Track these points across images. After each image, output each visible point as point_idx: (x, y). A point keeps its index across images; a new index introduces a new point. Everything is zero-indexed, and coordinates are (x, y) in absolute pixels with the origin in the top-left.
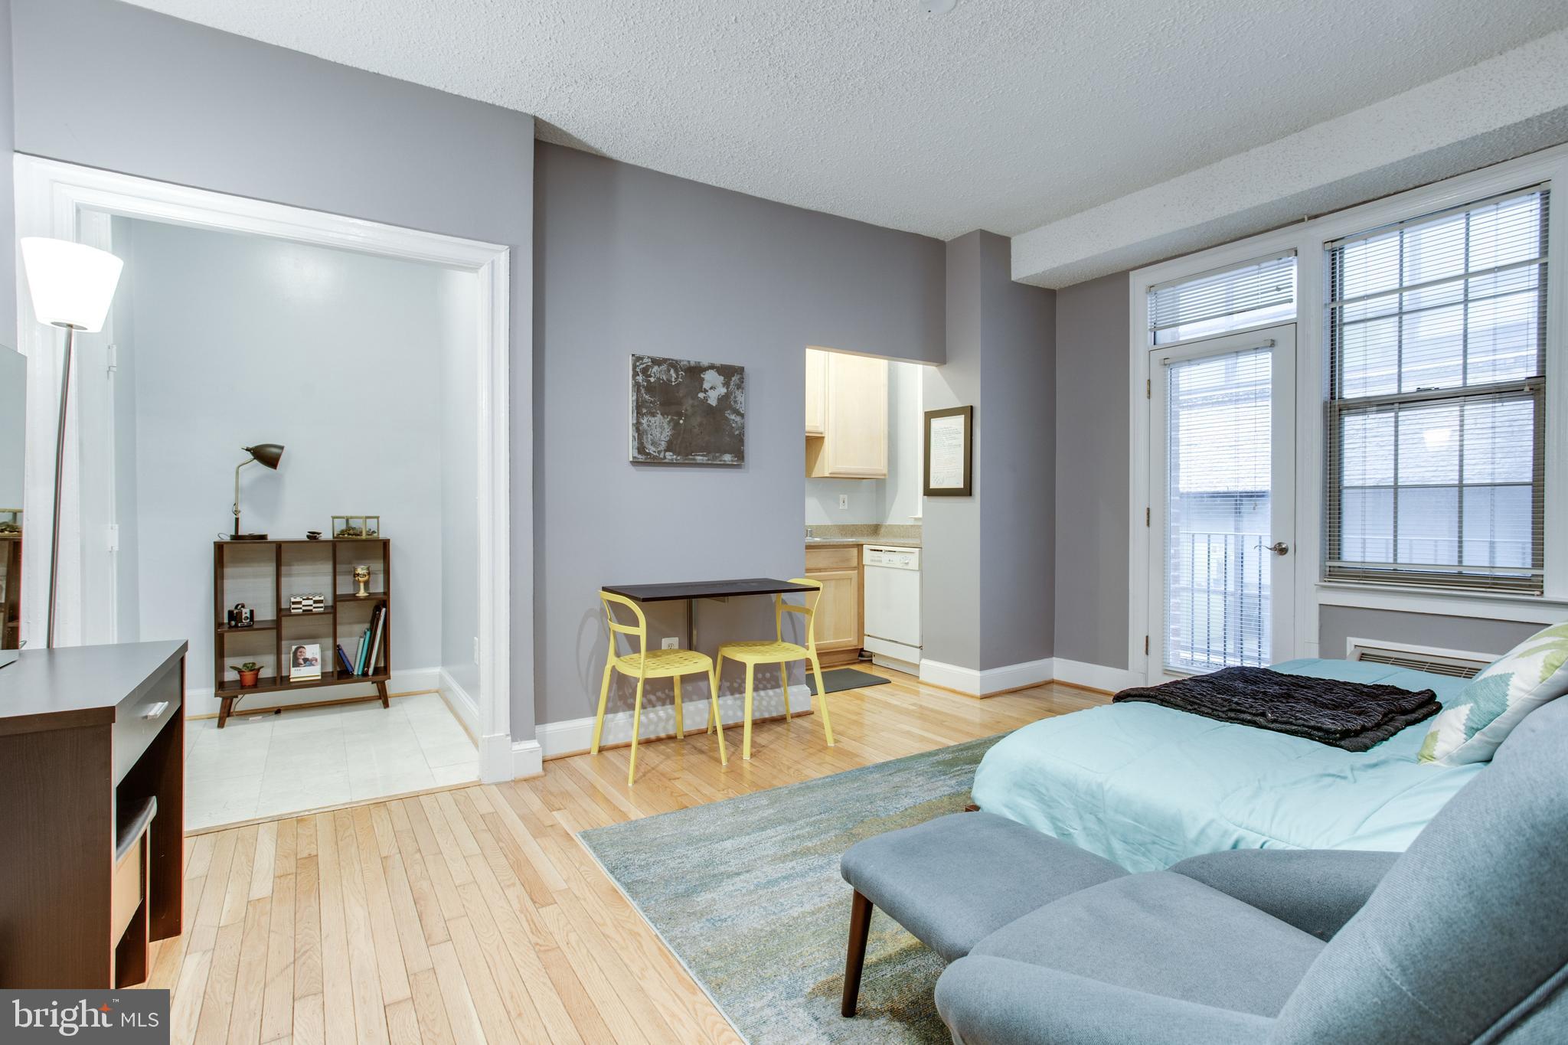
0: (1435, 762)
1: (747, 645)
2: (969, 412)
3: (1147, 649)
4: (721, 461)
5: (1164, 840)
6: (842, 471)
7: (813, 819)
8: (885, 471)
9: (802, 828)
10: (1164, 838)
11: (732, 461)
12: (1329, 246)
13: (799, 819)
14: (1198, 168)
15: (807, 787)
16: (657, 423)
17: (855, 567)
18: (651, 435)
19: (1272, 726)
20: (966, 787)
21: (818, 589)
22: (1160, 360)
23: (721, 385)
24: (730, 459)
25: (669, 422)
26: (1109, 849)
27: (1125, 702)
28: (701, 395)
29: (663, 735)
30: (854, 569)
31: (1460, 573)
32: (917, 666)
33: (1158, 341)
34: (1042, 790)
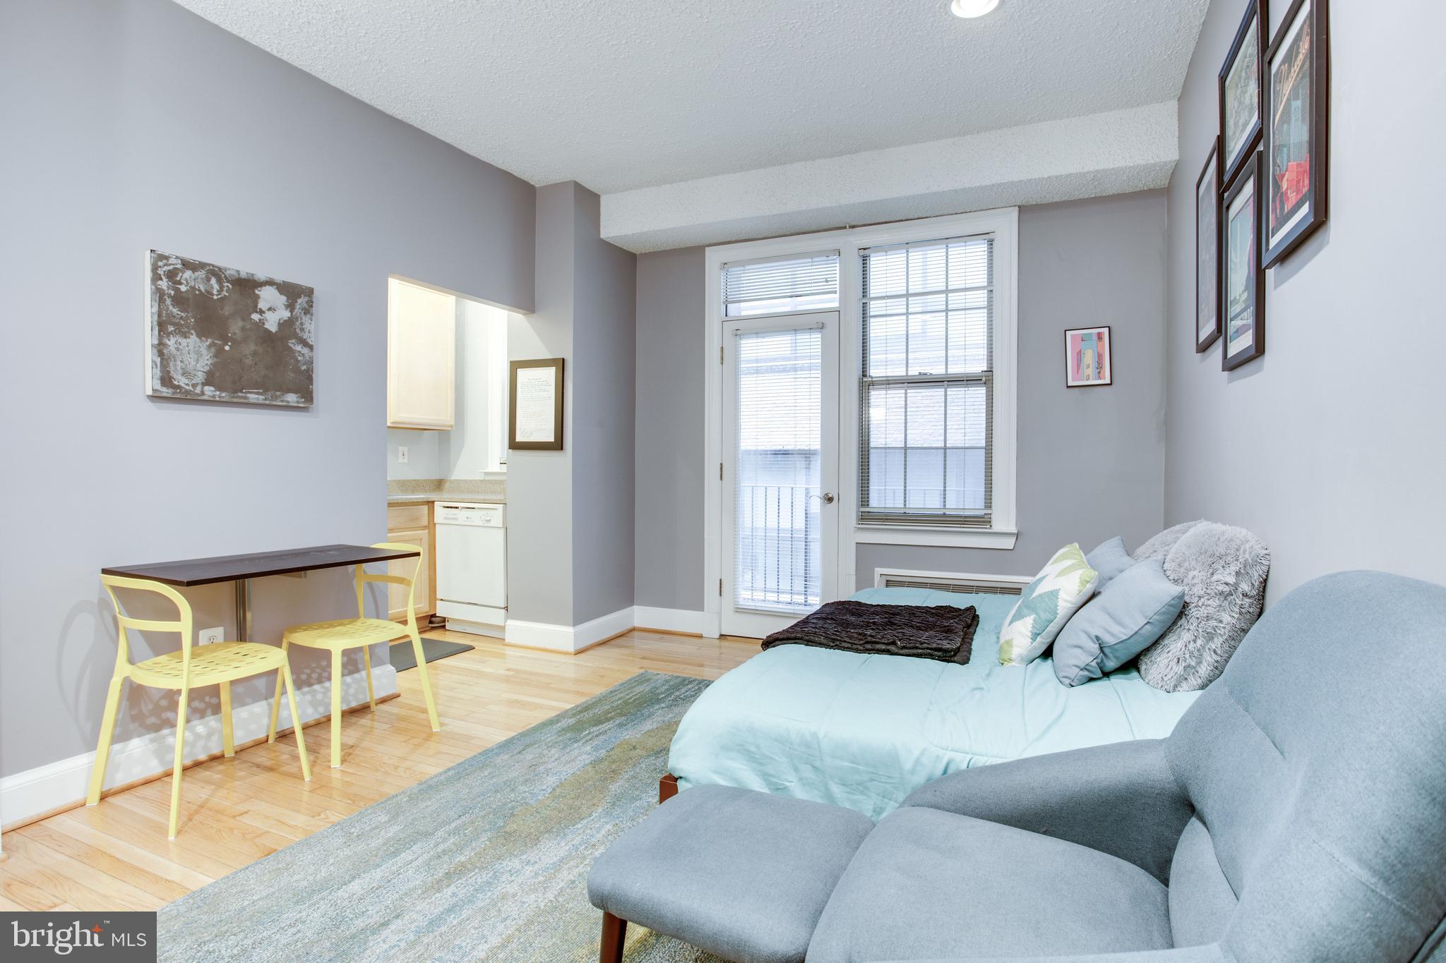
0: (1013, 664)
1: (321, 627)
2: (561, 365)
3: (721, 591)
4: (282, 401)
5: (882, 775)
6: (407, 420)
7: (453, 825)
8: (452, 423)
9: (445, 840)
10: (881, 773)
11: (298, 402)
12: (862, 252)
13: (436, 829)
14: (775, 165)
15: (429, 788)
16: (191, 347)
17: (425, 527)
18: (181, 362)
19: (902, 652)
20: (604, 751)
21: (418, 554)
22: (733, 330)
23: (283, 307)
24: (295, 399)
25: (210, 347)
26: (829, 795)
27: (774, 647)
28: (255, 317)
29: (202, 757)
30: (425, 528)
31: (944, 514)
32: (503, 628)
33: (728, 314)
34: (753, 749)
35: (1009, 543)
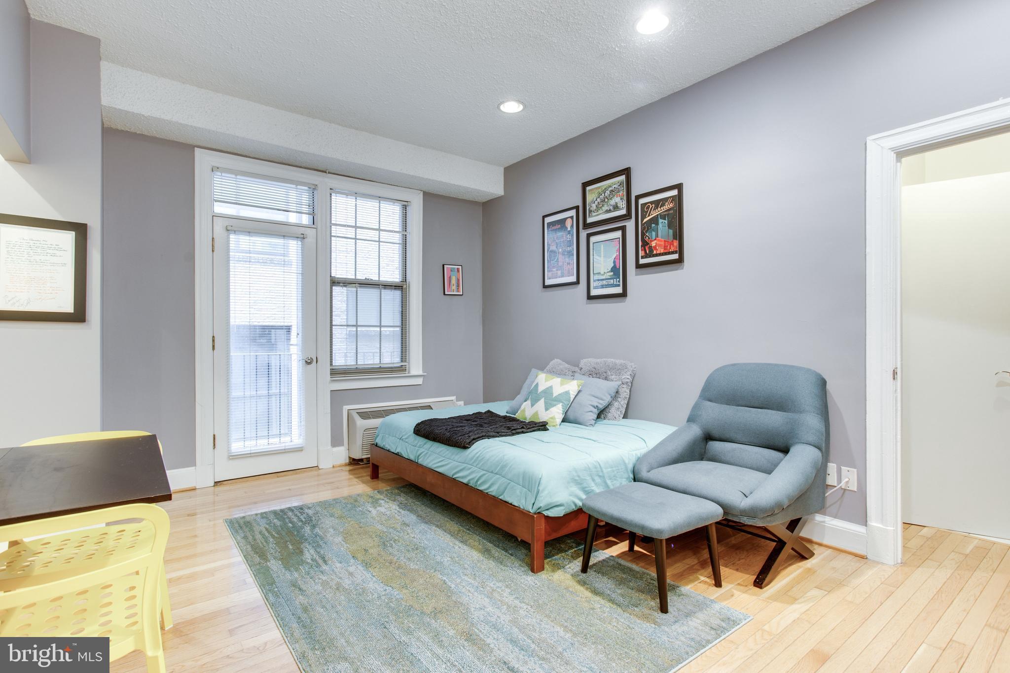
3: (214, 445)
31: (380, 367)
34: (577, 478)
35: (419, 381)
